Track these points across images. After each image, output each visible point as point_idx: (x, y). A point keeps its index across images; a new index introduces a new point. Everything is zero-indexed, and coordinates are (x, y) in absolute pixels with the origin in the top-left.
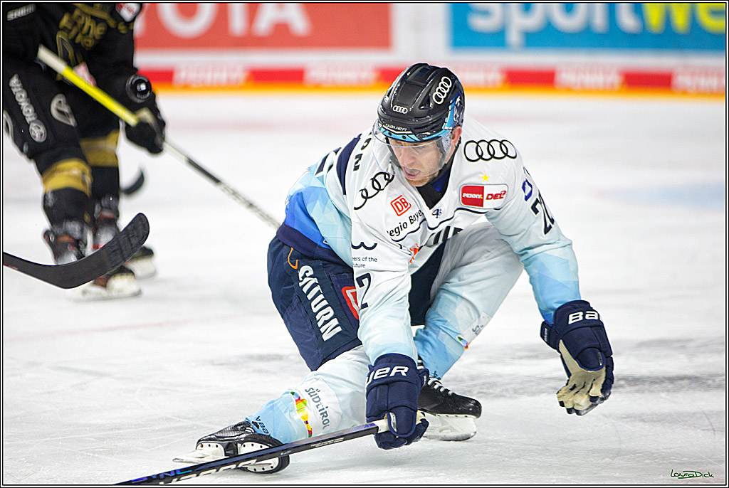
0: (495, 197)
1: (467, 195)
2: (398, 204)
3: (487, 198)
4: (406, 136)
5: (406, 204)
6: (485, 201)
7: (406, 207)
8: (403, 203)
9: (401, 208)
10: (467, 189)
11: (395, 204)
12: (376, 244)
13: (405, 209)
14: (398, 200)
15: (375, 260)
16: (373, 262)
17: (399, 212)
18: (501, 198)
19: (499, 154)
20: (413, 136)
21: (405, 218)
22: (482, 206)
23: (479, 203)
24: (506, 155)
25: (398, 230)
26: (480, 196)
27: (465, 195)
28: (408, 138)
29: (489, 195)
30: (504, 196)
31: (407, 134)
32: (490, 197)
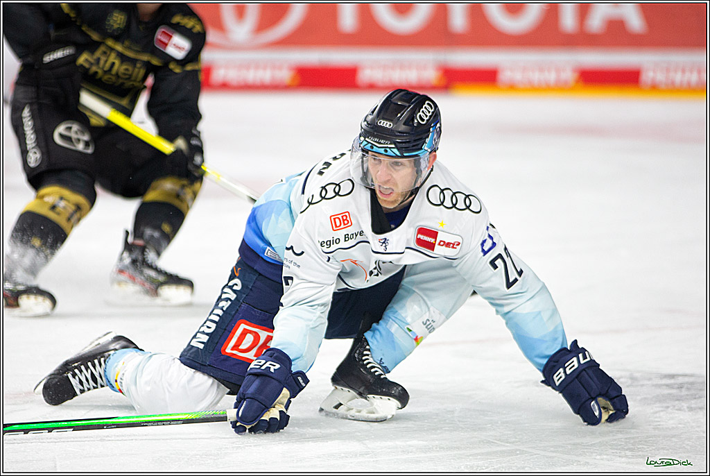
0: (448, 245)
1: (421, 237)
2: (337, 220)
3: (439, 244)
4: (388, 149)
5: (346, 222)
6: (436, 246)
7: (345, 224)
8: (344, 220)
9: (338, 224)
10: (422, 231)
11: (334, 219)
12: (303, 252)
13: (342, 226)
14: (340, 216)
15: (299, 266)
16: (296, 267)
17: (336, 228)
18: (453, 247)
19: (461, 205)
20: (395, 151)
21: (340, 234)
22: (433, 250)
23: (431, 246)
24: (468, 207)
25: (329, 244)
26: (432, 240)
27: (420, 236)
28: (389, 152)
29: (441, 241)
30: (458, 247)
31: (390, 148)
32: (442, 243)
